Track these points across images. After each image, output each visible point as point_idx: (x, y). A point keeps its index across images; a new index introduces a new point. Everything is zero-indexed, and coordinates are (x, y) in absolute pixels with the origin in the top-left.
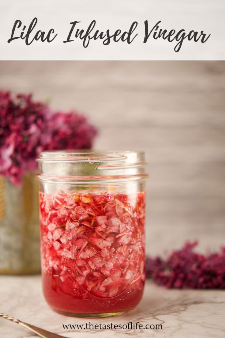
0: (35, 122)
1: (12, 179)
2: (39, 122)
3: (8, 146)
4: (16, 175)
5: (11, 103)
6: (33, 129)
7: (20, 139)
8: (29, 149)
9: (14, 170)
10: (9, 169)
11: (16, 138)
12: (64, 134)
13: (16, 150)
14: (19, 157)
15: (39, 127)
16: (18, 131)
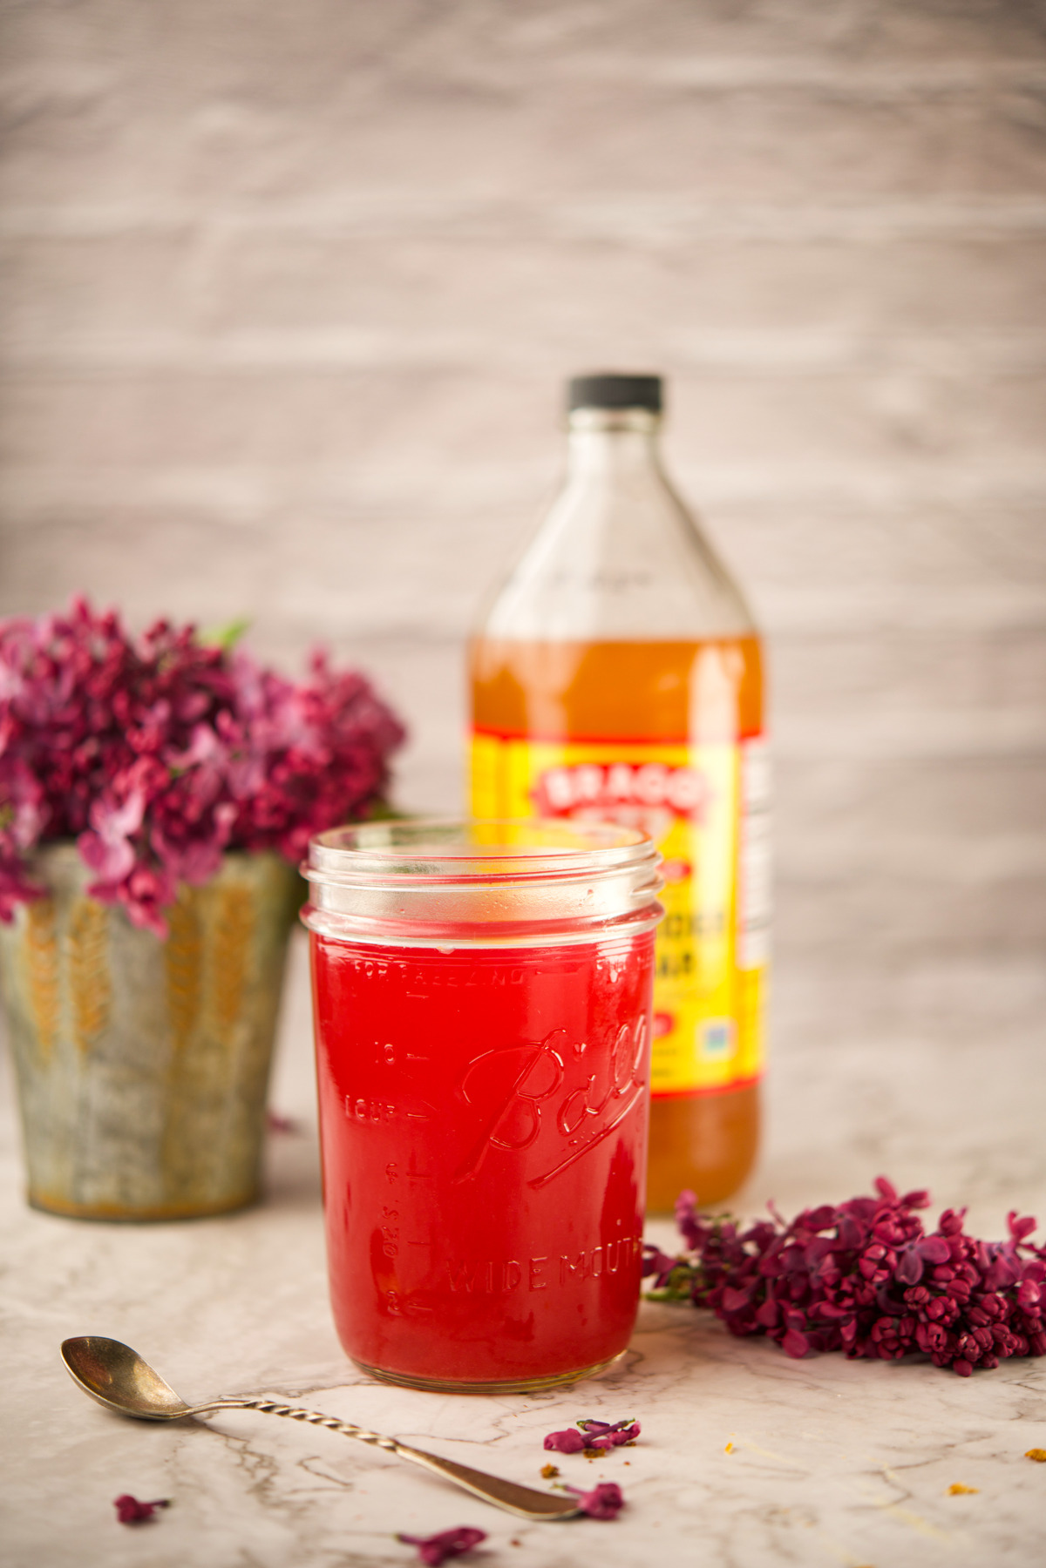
0: (209, 718)
1: (137, 912)
2: (224, 721)
3: (120, 801)
4: (147, 900)
5: (127, 652)
6: (204, 745)
7: (161, 779)
8: (193, 812)
9: (141, 884)
10: (127, 882)
11: (149, 776)
12: (307, 761)
13: (148, 814)
14: (157, 841)
15: (223, 737)
16: (156, 754)
